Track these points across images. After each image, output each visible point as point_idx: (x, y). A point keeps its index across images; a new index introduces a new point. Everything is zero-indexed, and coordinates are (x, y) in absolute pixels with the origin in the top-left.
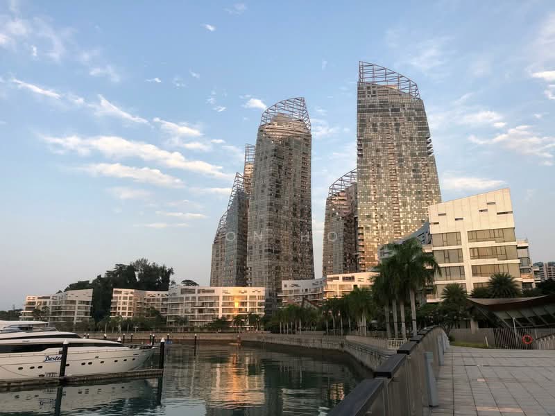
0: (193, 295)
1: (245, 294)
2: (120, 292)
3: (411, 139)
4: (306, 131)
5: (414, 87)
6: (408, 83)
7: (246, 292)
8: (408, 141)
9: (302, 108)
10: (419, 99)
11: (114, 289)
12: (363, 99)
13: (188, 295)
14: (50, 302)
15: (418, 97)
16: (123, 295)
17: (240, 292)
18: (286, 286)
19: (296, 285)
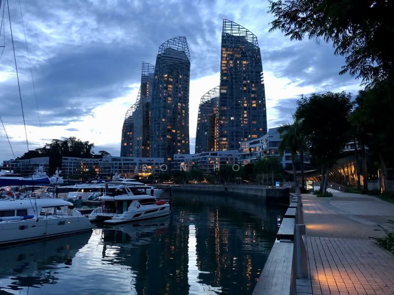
0: (120, 162)
1: (152, 162)
2: (67, 159)
3: (252, 72)
4: (187, 60)
5: (255, 39)
6: (252, 36)
7: (152, 160)
8: (250, 73)
9: (184, 44)
10: (258, 47)
11: (63, 157)
12: (225, 44)
13: (116, 162)
14: (20, 165)
15: (257, 45)
16: (69, 161)
17: (149, 160)
18: (176, 157)
19: (183, 157)
